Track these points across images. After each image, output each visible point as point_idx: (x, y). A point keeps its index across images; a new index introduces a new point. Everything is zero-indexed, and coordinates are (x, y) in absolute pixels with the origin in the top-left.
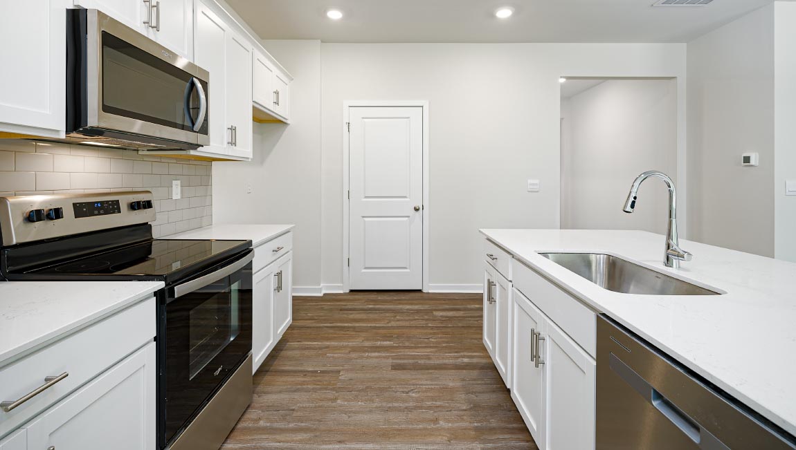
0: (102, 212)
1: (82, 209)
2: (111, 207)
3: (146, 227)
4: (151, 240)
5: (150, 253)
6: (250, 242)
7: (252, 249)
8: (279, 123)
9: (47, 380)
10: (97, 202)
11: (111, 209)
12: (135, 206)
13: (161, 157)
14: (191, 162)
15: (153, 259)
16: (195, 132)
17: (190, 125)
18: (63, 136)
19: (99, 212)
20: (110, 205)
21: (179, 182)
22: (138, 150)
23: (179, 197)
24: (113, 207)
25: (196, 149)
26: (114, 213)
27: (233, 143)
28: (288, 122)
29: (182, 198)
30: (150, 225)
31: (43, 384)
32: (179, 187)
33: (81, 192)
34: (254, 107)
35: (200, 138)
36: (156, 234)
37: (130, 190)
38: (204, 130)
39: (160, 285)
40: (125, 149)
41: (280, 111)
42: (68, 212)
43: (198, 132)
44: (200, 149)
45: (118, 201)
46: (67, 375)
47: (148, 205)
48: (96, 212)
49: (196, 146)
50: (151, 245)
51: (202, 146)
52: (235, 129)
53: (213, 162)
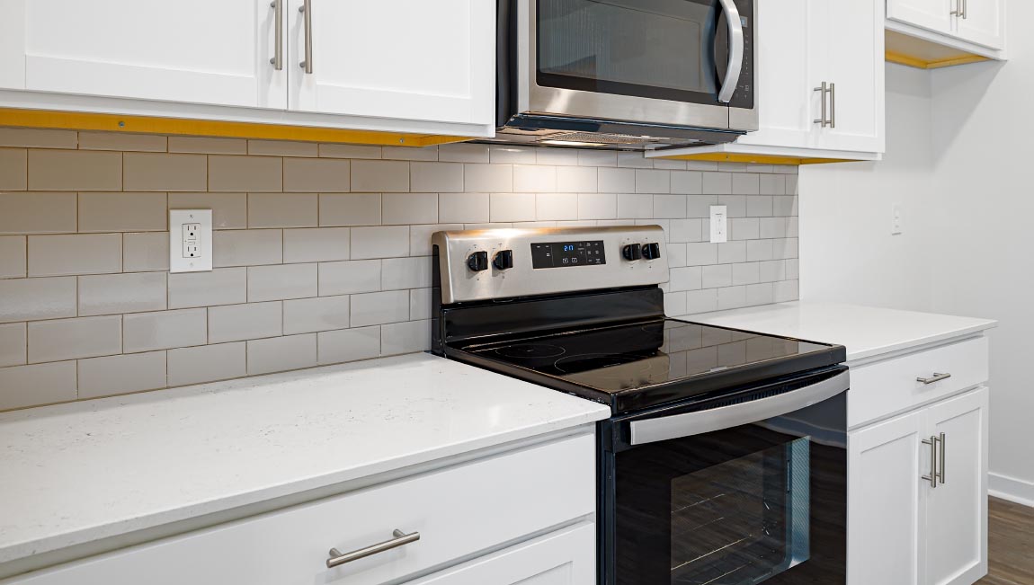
0: (574, 260)
1: (546, 255)
2: (590, 253)
3: (653, 293)
4: (660, 319)
5: (661, 345)
6: (841, 351)
7: (847, 368)
8: (977, 60)
9: (396, 534)
10: (568, 244)
11: (589, 257)
12: (630, 253)
13: (686, 159)
14: (750, 169)
15: (666, 355)
16: (724, 104)
17: (712, 90)
18: (491, 133)
19: (570, 260)
20: (588, 249)
21: (723, 209)
22: (643, 151)
23: (724, 239)
24: (593, 252)
25: (735, 139)
26: (594, 263)
27: (827, 121)
28: (1001, 56)
29: (730, 239)
30: (661, 292)
31: (388, 538)
32: (724, 219)
33: (553, 225)
34: (887, 31)
35: (737, 117)
36: (670, 309)
37: (631, 223)
38: (745, 97)
39: (604, 412)
40: (621, 150)
41: (970, 32)
42: (523, 258)
43: (728, 105)
44: (741, 139)
45: (601, 243)
46: (418, 538)
47: (651, 252)
48: (565, 260)
49: (732, 135)
50: (663, 326)
51: (744, 133)
52: (832, 90)
53: (801, 166)
